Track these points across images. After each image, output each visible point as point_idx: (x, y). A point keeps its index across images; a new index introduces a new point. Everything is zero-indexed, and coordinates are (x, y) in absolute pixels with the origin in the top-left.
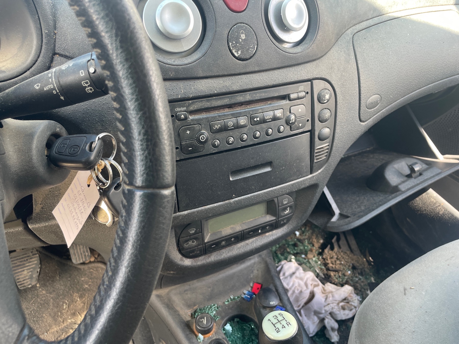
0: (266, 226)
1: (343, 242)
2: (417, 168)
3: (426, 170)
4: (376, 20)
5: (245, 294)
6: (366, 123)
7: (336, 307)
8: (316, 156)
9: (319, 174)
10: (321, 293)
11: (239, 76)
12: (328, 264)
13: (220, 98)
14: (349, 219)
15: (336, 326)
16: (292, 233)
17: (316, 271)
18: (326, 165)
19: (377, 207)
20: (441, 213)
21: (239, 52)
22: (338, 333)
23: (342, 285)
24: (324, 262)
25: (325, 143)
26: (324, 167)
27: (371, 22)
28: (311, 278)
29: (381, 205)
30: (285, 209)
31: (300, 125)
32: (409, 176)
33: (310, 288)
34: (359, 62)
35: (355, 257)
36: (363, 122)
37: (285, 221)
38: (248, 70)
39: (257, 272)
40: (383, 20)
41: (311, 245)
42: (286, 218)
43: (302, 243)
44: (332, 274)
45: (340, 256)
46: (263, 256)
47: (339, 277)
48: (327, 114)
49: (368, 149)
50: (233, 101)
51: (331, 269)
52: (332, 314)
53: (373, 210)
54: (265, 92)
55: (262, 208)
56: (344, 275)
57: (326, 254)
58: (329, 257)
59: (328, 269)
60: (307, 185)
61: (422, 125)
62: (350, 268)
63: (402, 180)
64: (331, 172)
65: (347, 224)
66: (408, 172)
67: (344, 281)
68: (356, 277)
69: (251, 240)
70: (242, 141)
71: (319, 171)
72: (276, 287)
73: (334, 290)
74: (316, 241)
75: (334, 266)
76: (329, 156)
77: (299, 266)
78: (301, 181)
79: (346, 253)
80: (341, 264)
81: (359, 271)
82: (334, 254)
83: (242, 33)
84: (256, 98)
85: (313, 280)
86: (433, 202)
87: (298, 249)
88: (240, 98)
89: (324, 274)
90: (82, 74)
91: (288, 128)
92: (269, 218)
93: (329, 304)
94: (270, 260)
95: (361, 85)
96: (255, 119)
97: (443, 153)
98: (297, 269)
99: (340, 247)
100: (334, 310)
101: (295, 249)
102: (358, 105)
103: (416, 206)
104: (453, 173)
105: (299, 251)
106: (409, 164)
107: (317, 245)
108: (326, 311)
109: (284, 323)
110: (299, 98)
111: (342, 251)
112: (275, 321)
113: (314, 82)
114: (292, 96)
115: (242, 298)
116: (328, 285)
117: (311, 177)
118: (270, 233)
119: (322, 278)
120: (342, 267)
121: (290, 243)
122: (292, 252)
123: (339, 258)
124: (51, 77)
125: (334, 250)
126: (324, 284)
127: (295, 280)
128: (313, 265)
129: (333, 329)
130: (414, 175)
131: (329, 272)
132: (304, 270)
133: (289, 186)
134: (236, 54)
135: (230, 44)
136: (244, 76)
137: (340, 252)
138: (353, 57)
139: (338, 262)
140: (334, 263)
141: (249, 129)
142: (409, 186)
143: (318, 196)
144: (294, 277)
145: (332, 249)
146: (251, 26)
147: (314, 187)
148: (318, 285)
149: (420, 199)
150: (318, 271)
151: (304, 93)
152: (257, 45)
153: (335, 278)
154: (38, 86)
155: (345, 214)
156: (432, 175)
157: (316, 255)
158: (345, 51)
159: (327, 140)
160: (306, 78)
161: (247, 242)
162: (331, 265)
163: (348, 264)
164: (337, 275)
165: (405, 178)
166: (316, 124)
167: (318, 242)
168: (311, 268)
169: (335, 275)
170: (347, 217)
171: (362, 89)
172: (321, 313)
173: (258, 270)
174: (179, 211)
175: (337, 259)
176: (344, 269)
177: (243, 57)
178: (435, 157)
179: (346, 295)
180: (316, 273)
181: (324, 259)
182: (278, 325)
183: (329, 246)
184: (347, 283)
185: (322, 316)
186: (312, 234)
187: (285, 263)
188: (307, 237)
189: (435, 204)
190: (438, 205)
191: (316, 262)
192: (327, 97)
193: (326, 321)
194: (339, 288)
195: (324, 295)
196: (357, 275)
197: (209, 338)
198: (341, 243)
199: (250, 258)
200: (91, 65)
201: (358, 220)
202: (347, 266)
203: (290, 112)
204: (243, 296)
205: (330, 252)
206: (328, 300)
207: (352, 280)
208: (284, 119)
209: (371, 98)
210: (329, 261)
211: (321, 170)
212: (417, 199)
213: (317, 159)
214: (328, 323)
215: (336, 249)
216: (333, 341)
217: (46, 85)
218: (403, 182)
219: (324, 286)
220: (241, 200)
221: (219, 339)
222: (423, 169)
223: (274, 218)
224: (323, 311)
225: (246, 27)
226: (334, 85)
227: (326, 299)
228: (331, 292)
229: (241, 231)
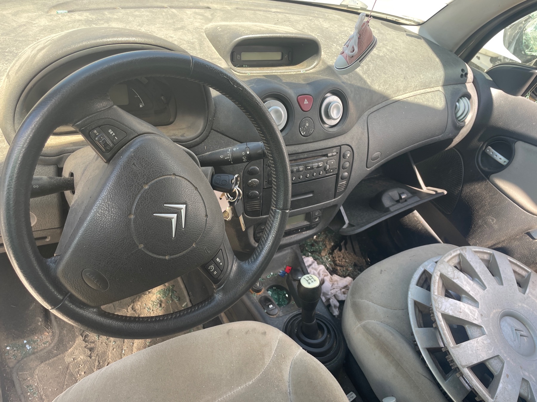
0: (304, 228)
1: (349, 245)
2: (403, 197)
3: (410, 198)
4: (384, 104)
5: (280, 272)
6: (370, 169)
7: (339, 292)
8: (338, 189)
9: (339, 199)
10: (329, 281)
11: (303, 145)
12: (336, 261)
13: (291, 156)
14: (354, 227)
15: (338, 304)
16: (312, 236)
17: (326, 266)
18: (343, 194)
19: (373, 221)
20: (420, 228)
21: (304, 133)
22: (339, 310)
23: (345, 277)
24: (333, 259)
25: (344, 181)
26: (342, 195)
27: (380, 106)
28: (323, 270)
29: (376, 220)
30: (316, 218)
31: (332, 171)
32: (398, 201)
33: (322, 277)
34: (369, 133)
35: (357, 258)
36: (369, 168)
37: (315, 226)
38: (307, 142)
39: (289, 259)
40: (389, 103)
41: (324, 246)
42: (315, 224)
43: (318, 244)
44: (338, 268)
45: (345, 256)
46: (294, 249)
47: (344, 271)
48: (347, 165)
49: (375, 176)
50: (298, 158)
51: (338, 264)
52: (336, 296)
53: (371, 223)
54: (315, 153)
55: (302, 216)
56: (347, 270)
57: (335, 254)
58: (337, 256)
59: (336, 265)
60: (331, 205)
61: (415, 163)
62: (352, 265)
63: (393, 204)
64: (346, 198)
65: (352, 231)
66: (397, 198)
67: (347, 274)
68: (356, 272)
69: (293, 236)
70: (300, 179)
71: (339, 197)
72: (302, 268)
73: (338, 280)
74: (328, 243)
75: (340, 263)
76: (345, 189)
77: (314, 261)
78: (328, 203)
79: (350, 254)
80: (346, 262)
81: (359, 268)
82: (342, 254)
83: (307, 123)
84: (310, 156)
85: (324, 272)
86: (415, 220)
87: (314, 248)
88: (302, 156)
89: (332, 268)
90: (243, 153)
91: (325, 172)
92: (306, 223)
93: (334, 289)
94: (298, 252)
95: (370, 147)
96: (308, 168)
97: (427, 185)
98: (313, 262)
99: (346, 249)
100: (337, 293)
101: (312, 248)
102: (366, 159)
103: (404, 222)
104: (433, 200)
105: (315, 250)
106: (400, 193)
107: (329, 247)
108: (332, 293)
109: (312, 280)
110: (332, 156)
111: (348, 253)
112: (307, 279)
113: (342, 146)
114: (329, 155)
115: (278, 275)
116: (335, 276)
117: (334, 201)
118: (305, 232)
119: (331, 270)
120: (346, 264)
121: (309, 244)
122: (309, 250)
123: (344, 257)
124: (229, 154)
125: (342, 251)
126: (331, 275)
127: (311, 269)
128: (325, 261)
129: (335, 306)
130: (401, 201)
131: (336, 267)
132: (318, 264)
133: (321, 205)
134: (303, 134)
135: (300, 129)
136: (305, 144)
137: (346, 253)
138: (366, 130)
139: (344, 260)
140: (341, 260)
141: (304, 173)
142: (396, 209)
143: (337, 211)
144: (311, 267)
145: (340, 250)
146: (312, 118)
147: (335, 206)
148: (327, 275)
149: (408, 217)
150: (328, 266)
151: (336, 153)
152: (314, 129)
153: (340, 272)
154: (222, 156)
155: (352, 224)
156: (413, 202)
157: (327, 254)
158: (361, 127)
159: (346, 180)
160: (338, 145)
161: (291, 236)
162: (338, 262)
163: (351, 262)
164: (342, 269)
165: (395, 203)
166: (340, 171)
167: (330, 244)
168: (323, 263)
169: (340, 270)
170: (353, 226)
171: (369, 149)
172: (328, 295)
173: (290, 258)
174: (261, 215)
175: (343, 258)
176: (347, 266)
177: (306, 135)
178: (421, 188)
179: (347, 284)
180: (327, 267)
181: (333, 258)
182: (309, 281)
183: (338, 248)
184: (349, 275)
185: (328, 297)
186: (326, 237)
187: (304, 258)
188: (321, 240)
189: (417, 221)
190: (419, 222)
191: (327, 259)
192: (348, 155)
193: (331, 300)
194: (342, 278)
195: (331, 283)
196: (357, 270)
197: (260, 295)
198: (347, 246)
199: (285, 249)
200: (248, 150)
201: (360, 228)
202: (350, 264)
203: (327, 164)
204: (279, 274)
205: (339, 252)
206: (333, 286)
207: (352, 274)
208: (323, 167)
209: (375, 154)
210: (337, 259)
211: (340, 196)
212: (406, 217)
213: (339, 190)
214: (332, 301)
215: (343, 251)
216: (334, 314)
217: (226, 157)
218: (393, 205)
219: (331, 276)
220: (295, 211)
221: (266, 296)
222: (408, 197)
223: (309, 223)
224: (330, 294)
225: (309, 120)
226: (353, 148)
227: (332, 285)
228: (337, 281)
229: (289, 230)
